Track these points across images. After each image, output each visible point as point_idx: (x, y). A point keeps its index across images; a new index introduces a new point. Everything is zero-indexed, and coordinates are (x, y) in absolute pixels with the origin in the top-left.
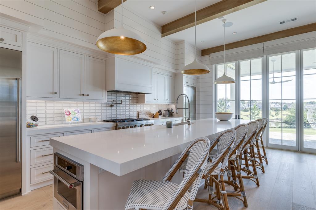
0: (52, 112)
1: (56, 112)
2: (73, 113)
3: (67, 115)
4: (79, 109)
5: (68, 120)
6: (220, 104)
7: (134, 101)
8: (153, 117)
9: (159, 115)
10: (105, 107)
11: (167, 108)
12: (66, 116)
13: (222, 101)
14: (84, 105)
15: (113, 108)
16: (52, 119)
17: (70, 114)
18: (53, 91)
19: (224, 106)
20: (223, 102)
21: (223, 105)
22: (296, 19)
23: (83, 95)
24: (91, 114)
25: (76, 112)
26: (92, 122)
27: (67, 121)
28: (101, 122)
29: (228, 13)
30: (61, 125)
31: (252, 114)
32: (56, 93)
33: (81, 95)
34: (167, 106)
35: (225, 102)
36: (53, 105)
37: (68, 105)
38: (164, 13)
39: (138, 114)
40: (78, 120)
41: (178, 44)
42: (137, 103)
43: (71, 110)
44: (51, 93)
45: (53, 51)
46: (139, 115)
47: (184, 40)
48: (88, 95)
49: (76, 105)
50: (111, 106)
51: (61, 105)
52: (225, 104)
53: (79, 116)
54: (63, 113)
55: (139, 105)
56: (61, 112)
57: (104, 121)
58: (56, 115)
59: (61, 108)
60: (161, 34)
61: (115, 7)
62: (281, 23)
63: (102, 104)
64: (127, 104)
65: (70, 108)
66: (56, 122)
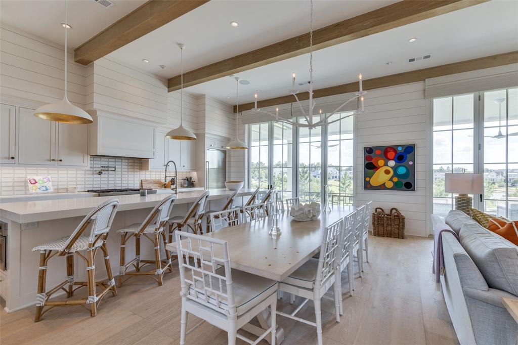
0: (11, 180)
1: (16, 180)
2: (40, 182)
3: (32, 184)
4: (49, 177)
5: (33, 190)
6: (303, 171)
7: (136, 167)
8: (165, 188)
9: (172, 184)
10: (91, 174)
11: (186, 176)
12: (30, 185)
13: (305, 167)
14: (58, 172)
15: (102, 175)
16: (11, 189)
17: (36, 182)
18: (9, 156)
19: (307, 175)
20: (306, 169)
21: (306, 173)
22: (429, 57)
23: (53, 160)
24: (69, 183)
25: (45, 180)
26: (70, 192)
27: (31, 191)
28: (84, 193)
29: (241, 71)
30: (24, 196)
31: (341, 185)
32: (13, 158)
33: (50, 160)
34: (188, 174)
35: (308, 168)
36: (11, 171)
37: (35, 172)
38: (162, 67)
39: (142, 183)
40: (47, 189)
41: (198, 99)
42: (141, 169)
43: (37, 178)
44: (6, 158)
45: (10, 109)
46: (143, 185)
47: (204, 95)
48: (61, 160)
49: (46, 172)
50: (100, 173)
51: (24, 171)
52: (308, 171)
53: (49, 185)
54: (26, 182)
55: (143, 172)
56: (23, 180)
57: (88, 191)
58: (16, 184)
59: (24, 176)
60: (167, 89)
61: (95, 60)
62: (410, 61)
63: (85, 171)
64: (124, 171)
65: (37, 176)
66: (16, 193)
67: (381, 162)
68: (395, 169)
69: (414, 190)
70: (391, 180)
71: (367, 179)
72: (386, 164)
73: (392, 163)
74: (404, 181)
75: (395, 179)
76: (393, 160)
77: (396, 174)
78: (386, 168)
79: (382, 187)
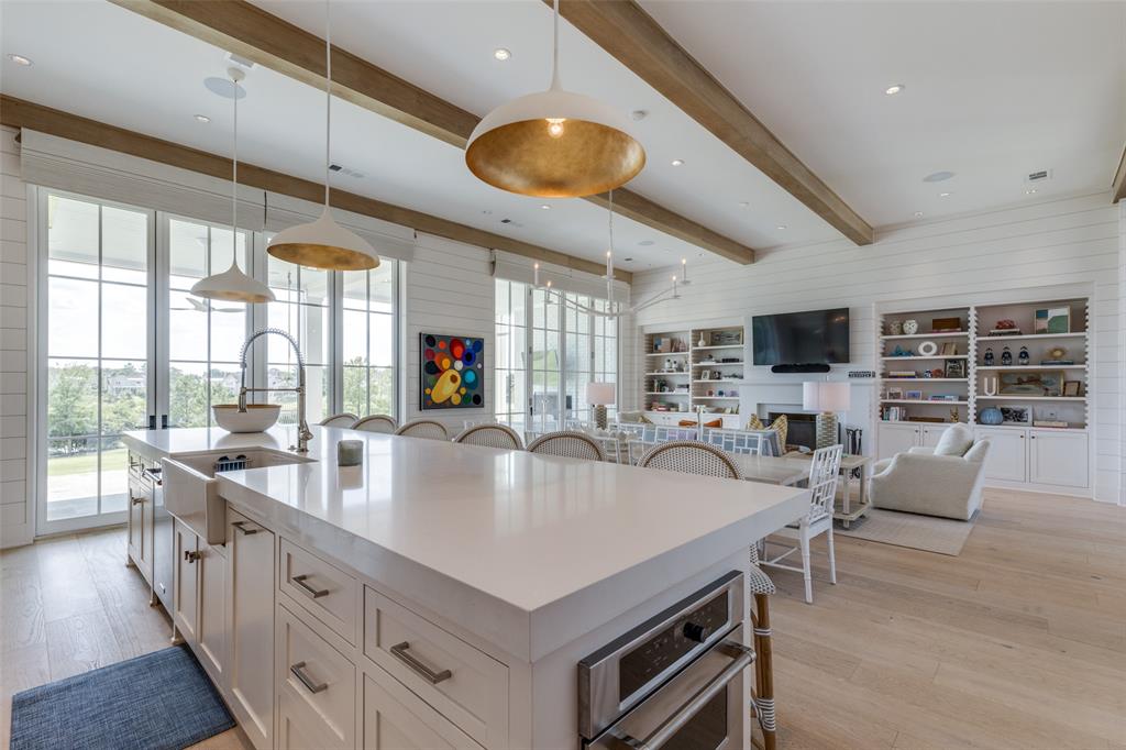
67: (446, 363)
68: (463, 373)
69: (483, 406)
70: (458, 392)
71: (428, 391)
72: (452, 367)
73: (459, 365)
74: (473, 393)
75: (463, 391)
76: (459, 359)
77: (464, 384)
78: (452, 372)
79: (447, 404)
